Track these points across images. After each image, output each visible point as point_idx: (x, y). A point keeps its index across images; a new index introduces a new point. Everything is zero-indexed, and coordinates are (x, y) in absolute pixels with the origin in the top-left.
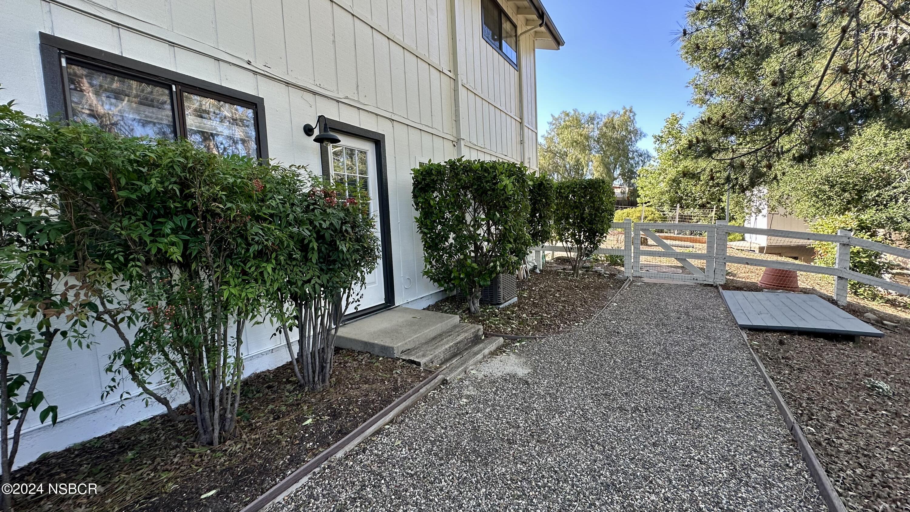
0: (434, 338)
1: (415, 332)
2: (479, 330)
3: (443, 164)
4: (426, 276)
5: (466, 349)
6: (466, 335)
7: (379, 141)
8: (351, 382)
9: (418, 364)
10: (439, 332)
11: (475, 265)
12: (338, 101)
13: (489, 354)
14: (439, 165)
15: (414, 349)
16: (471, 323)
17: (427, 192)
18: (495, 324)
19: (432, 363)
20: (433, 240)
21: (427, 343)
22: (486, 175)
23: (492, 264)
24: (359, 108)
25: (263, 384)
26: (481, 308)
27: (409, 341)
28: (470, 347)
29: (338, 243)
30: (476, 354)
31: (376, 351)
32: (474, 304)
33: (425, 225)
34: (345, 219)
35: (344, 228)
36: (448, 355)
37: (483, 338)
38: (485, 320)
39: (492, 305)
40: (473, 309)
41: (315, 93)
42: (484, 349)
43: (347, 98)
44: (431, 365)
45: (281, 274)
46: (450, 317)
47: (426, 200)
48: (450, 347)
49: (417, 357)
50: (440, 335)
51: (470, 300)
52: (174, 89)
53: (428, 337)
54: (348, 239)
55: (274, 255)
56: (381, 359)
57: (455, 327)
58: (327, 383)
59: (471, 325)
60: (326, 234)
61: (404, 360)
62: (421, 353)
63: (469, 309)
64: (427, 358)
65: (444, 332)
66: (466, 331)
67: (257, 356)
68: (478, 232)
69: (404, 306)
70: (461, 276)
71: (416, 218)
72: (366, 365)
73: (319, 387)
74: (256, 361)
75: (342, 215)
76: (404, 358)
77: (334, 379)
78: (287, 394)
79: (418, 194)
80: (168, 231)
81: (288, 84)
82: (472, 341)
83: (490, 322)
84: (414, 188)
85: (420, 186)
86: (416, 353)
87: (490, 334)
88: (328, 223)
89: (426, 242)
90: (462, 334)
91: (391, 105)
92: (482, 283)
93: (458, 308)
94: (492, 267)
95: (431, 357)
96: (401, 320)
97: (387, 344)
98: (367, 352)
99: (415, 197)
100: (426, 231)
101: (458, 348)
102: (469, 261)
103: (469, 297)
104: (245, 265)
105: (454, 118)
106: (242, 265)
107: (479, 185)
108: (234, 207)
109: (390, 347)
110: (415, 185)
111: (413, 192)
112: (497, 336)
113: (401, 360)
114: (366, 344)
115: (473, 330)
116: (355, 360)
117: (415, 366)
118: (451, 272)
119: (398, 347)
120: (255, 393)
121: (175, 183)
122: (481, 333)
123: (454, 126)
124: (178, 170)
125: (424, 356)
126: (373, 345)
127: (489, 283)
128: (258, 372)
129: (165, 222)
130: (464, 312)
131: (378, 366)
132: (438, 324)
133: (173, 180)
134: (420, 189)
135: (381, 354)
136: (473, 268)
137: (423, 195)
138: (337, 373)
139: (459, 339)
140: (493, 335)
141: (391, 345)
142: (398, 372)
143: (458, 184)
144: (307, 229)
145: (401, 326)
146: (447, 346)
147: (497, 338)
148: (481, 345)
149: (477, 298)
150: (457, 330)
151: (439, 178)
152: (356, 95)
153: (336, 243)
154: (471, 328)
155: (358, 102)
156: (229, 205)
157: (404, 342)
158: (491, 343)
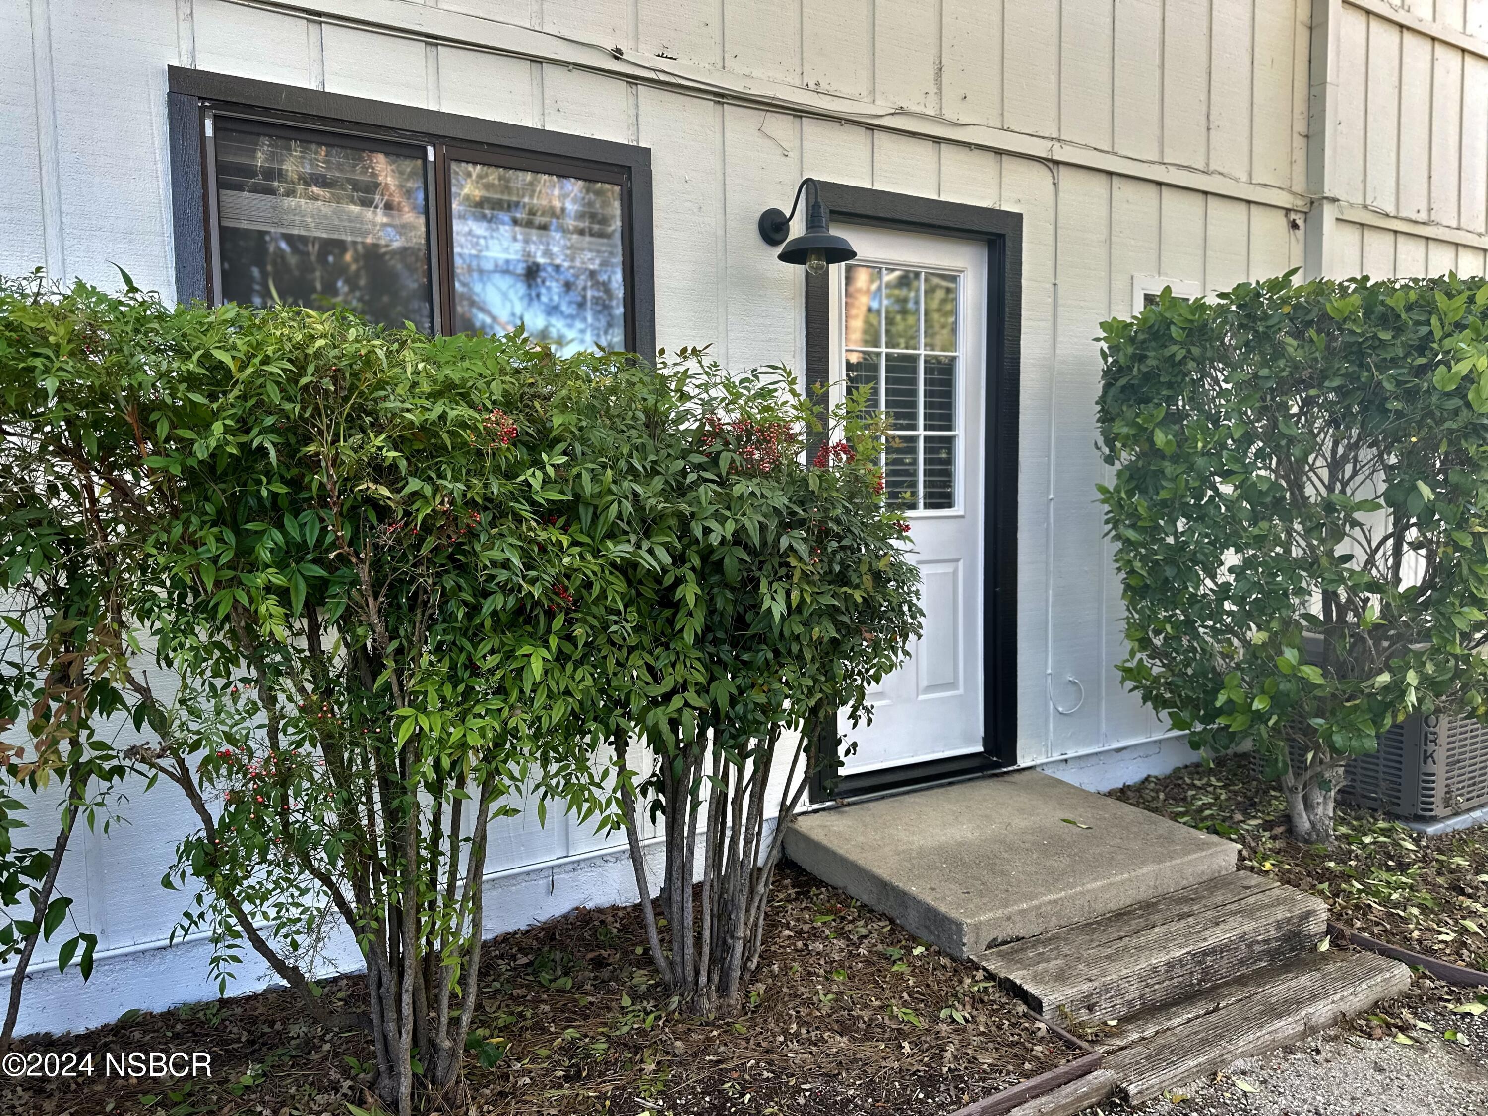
0: (1120, 915)
1: (1054, 879)
2: (1307, 915)
3: (1212, 300)
4: (1130, 684)
5: (1241, 981)
6: (1248, 926)
7: (1002, 236)
8: (804, 1012)
9: (1035, 1004)
10: (1144, 893)
11: (1313, 674)
12: (871, 128)
13: (1335, 1023)
14: (1200, 306)
15: (1037, 940)
16: (1286, 879)
17: (1147, 401)
18: (1385, 901)
19: (1090, 1008)
20: (1155, 568)
21: (1089, 927)
22: (1386, 336)
23: (1384, 678)
24: (938, 140)
25: (589, 947)
26: (1342, 821)
27: (1023, 912)
28: (1261, 977)
29: (764, 588)
30: (1274, 1012)
31: (911, 921)
32: (1309, 806)
33: (1129, 516)
34: (793, 514)
35: (784, 542)
36: (1159, 991)
37: (1325, 946)
38: (1347, 878)
39: (1391, 816)
40: (1304, 823)
41: (798, 112)
42: (1314, 998)
43: (901, 112)
44: (1084, 1015)
45: (578, 677)
46: (1201, 846)
47: (1141, 429)
48: (1170, 965)
49: (1037, 979)
50: (1149, 906)
51: (1293, 790)
52: (431, 158)
53: (1100, 907)
54: (797, 575)
55: (558, 623)
56: (918, 951)
57: (1215, 883)
58: (735, 996)
59: (1278, 891)
60: (727, 561)
61: (990, 976)
62: (1054, 965)
63: (1287, 819)
64: (1070, 991)
65: (1164, 897)
66: (1250, 912)
67: (591, 862)
68: (1340, 550)
69: (1048, 772)
70: (1257, 705)
71: (1103, 489)
72: (867, 962)
73: (708, 1005)
74: (586, 876)
75: (780, 501)
76: (991, 967)
77: (761, 987)
78: (627, 1001)
79: (1114, 411)
80: (265, 556)
81: (721, 97)
82: (1273, 955)
83: (1367, 890)
84: (1107, 387)
85: (1122, 382)
86: (1042, 958)
87: (1354, 939)
88: (730, 526)
89: (1132, 572)
90: (1233, 922)
91: (1053, 113)
92: (1338, 739)
93: (1249, 807)
94: (1386, 688)
95: (1086, 987)
96: (1020, 823)
97: (943, 908)
98: (883, 916)
99: (1106, 417)
100: (1131, 534)
101: (1205, 972)
102: (1290, 655)
103: (1290, 779)
104: (475, 647)
105: (1300, 126)
106: (468, 646)
107: (1352, 377)
108: (428, 490)
109: (951, 921)
110: (1111, 376)
111: (1102, 401)
112: (1386, 953)
113: (980, 975)
114: (884, 886)
115: (1281, 913)
116: (841, 934)
117: (1022, 1008)
118: (1219, 686)
119: (977, 927)
120: (559, 972)
121: (272, 429)
122: (1317, 926)
123: (1300, 156)
124: (274, 395)
125: (1061, 977)
126: (903, 897)
127: (1371, 744)
128: (590, 905)
129: (263, 532)
130: (1268, 826)
131: (900, 976)
132: (1144, 863)
133: (269, 421)
134: (1123, 389)
135: (924, 935)
136: (1306, 685)
137: (1129, 414)
138: (776, 968)
139: (1217, 937)
140: (1368, 946)
141: (954, 914)
142: (958, 1017)
143: (1265, 372)
144: (665, 545)
145: (1010, 848)
146: (1159, 959)
147: (1382, 961)
148: (1304, 980)
149: (1325, 785)
150: (1218, 898)
151: (1196, 351)
152: (932, 98)
153: (757, 587)
154: (1278, 902)
155: (938, 119)
156: (414, 484)
157: (999, 913)
158: (1348, 978)
